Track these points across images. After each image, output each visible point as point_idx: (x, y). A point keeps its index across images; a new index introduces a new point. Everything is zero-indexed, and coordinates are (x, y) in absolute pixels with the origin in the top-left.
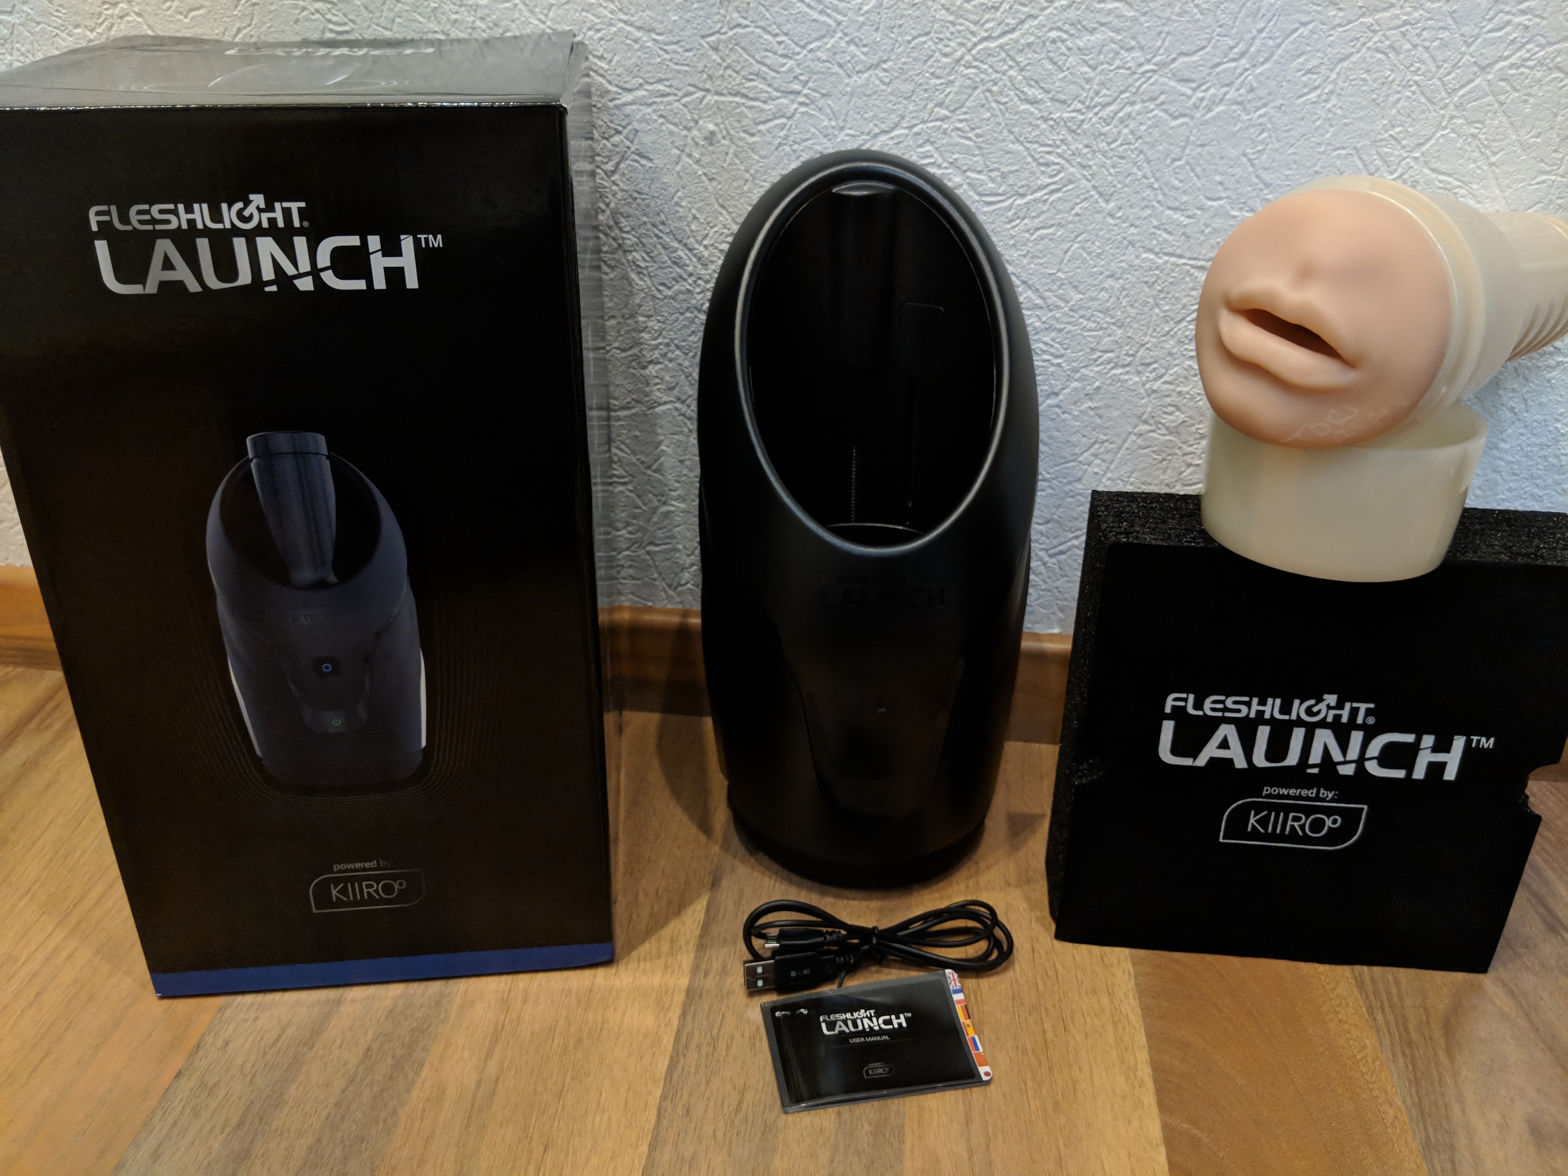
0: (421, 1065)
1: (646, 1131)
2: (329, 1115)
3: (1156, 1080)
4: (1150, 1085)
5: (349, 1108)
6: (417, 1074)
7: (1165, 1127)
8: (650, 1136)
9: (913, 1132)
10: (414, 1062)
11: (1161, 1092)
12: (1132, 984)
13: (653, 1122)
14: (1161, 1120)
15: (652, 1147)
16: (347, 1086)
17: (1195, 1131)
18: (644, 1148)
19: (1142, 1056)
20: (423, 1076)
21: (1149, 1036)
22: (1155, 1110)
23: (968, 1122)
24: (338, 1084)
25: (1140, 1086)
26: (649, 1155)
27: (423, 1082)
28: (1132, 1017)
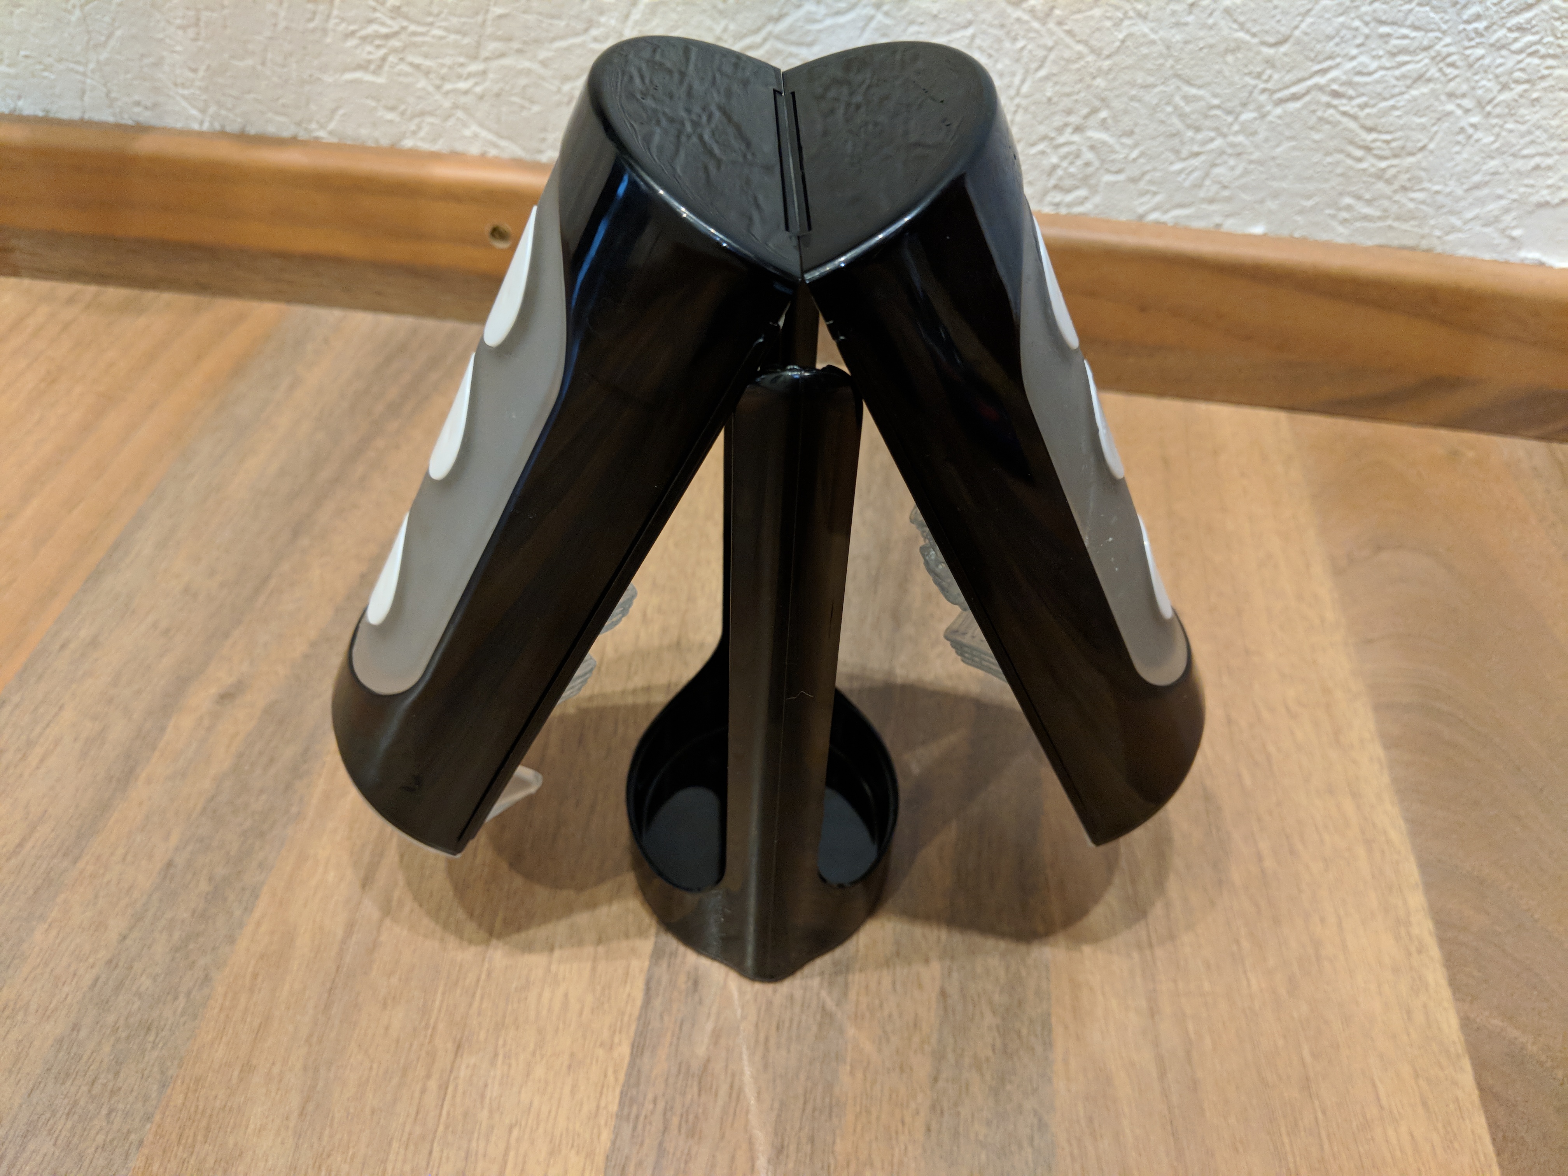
0: (255, 894)
1: (626, 1019)
2: (97, 979)
3: (1442, 941)
4: (1435, 951)
5: (131, 968)
6: (248, 910)
7: (1466, 1023)
8: (633, 1028)
9: (1066, 1028)
10: (243, 889)
11: (1451, 963)
12: (1386, 779)
13: (639, 1002)
14: (1458, 1012)
15: (638, 1050)
16: (131, 929)
17: (1513, 1033)
18: (624, 1050)
19: (1417, 900)
20: (257, 914)
21: (1424, 866)
22: (1446, 993)
23: (1153, 1012)
24: (117, 925)
25: (1419, 952)
26: (632, 1064)
27: (258, 924)
28: (1394, 835)
